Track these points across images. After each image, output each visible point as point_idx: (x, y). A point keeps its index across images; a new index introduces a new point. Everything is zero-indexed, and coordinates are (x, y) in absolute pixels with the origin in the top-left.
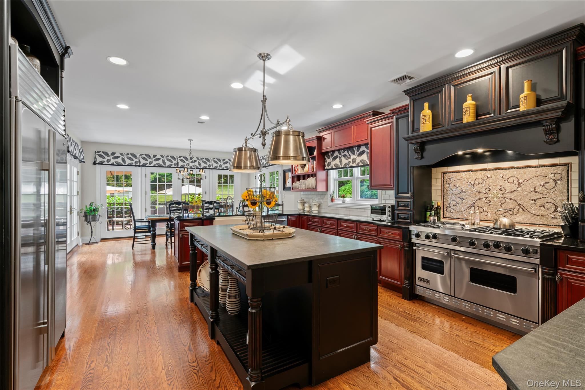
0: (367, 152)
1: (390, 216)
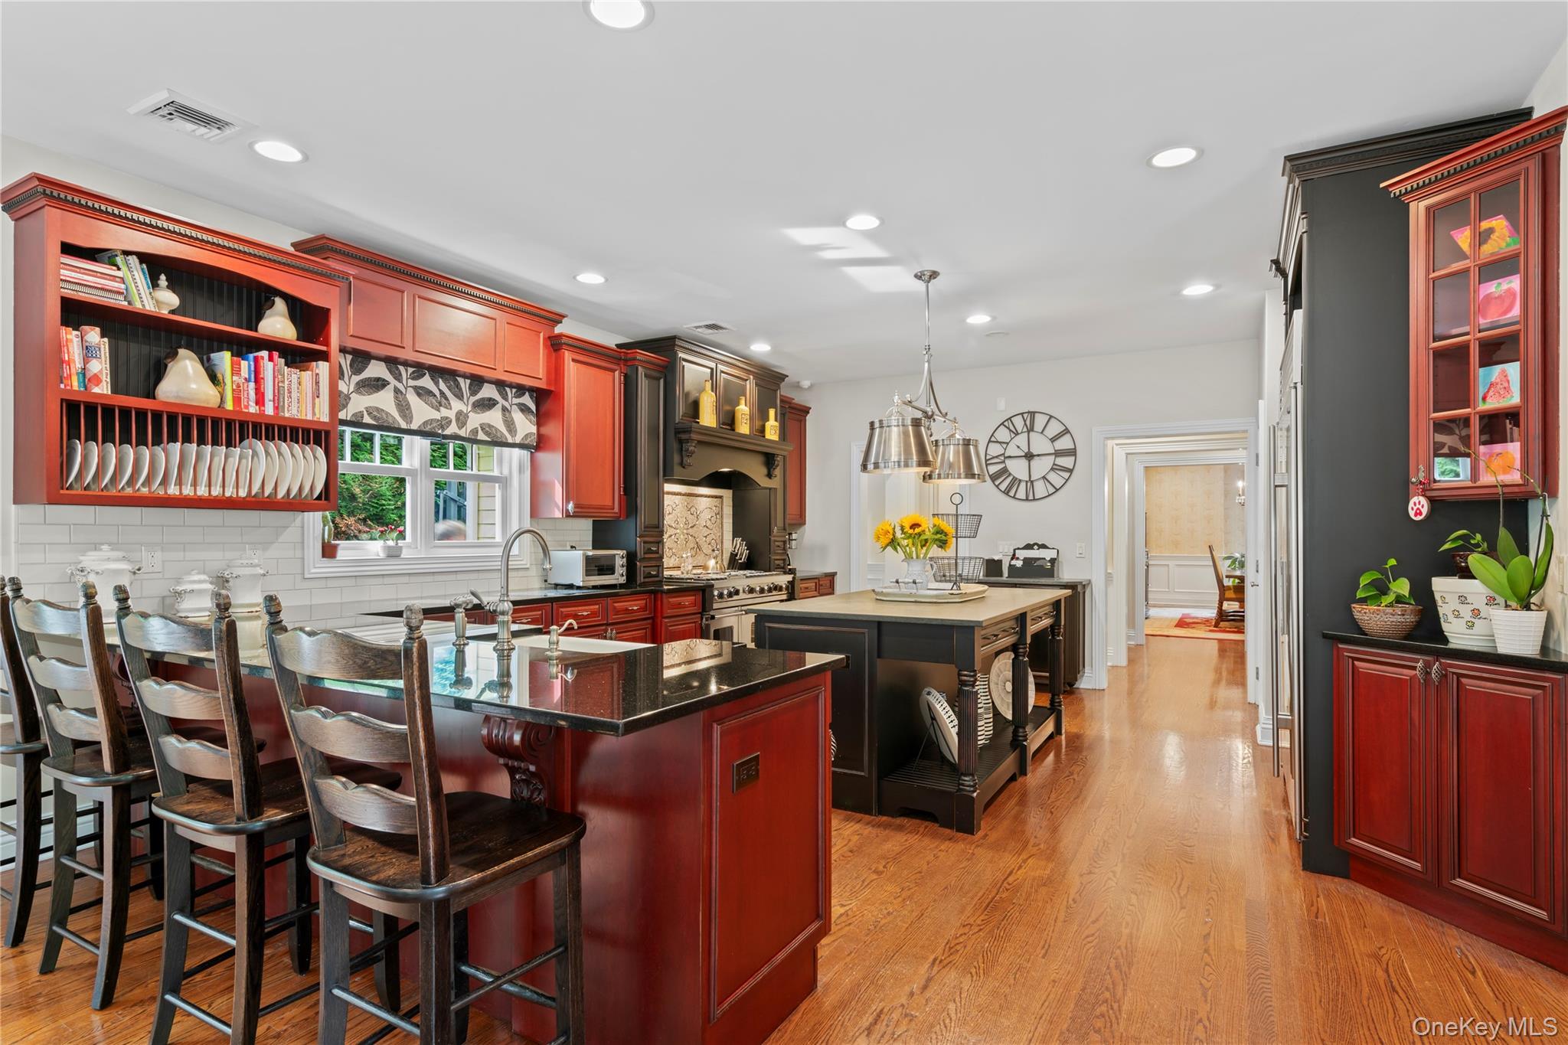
0: (503, 406)
1: (623, 566)
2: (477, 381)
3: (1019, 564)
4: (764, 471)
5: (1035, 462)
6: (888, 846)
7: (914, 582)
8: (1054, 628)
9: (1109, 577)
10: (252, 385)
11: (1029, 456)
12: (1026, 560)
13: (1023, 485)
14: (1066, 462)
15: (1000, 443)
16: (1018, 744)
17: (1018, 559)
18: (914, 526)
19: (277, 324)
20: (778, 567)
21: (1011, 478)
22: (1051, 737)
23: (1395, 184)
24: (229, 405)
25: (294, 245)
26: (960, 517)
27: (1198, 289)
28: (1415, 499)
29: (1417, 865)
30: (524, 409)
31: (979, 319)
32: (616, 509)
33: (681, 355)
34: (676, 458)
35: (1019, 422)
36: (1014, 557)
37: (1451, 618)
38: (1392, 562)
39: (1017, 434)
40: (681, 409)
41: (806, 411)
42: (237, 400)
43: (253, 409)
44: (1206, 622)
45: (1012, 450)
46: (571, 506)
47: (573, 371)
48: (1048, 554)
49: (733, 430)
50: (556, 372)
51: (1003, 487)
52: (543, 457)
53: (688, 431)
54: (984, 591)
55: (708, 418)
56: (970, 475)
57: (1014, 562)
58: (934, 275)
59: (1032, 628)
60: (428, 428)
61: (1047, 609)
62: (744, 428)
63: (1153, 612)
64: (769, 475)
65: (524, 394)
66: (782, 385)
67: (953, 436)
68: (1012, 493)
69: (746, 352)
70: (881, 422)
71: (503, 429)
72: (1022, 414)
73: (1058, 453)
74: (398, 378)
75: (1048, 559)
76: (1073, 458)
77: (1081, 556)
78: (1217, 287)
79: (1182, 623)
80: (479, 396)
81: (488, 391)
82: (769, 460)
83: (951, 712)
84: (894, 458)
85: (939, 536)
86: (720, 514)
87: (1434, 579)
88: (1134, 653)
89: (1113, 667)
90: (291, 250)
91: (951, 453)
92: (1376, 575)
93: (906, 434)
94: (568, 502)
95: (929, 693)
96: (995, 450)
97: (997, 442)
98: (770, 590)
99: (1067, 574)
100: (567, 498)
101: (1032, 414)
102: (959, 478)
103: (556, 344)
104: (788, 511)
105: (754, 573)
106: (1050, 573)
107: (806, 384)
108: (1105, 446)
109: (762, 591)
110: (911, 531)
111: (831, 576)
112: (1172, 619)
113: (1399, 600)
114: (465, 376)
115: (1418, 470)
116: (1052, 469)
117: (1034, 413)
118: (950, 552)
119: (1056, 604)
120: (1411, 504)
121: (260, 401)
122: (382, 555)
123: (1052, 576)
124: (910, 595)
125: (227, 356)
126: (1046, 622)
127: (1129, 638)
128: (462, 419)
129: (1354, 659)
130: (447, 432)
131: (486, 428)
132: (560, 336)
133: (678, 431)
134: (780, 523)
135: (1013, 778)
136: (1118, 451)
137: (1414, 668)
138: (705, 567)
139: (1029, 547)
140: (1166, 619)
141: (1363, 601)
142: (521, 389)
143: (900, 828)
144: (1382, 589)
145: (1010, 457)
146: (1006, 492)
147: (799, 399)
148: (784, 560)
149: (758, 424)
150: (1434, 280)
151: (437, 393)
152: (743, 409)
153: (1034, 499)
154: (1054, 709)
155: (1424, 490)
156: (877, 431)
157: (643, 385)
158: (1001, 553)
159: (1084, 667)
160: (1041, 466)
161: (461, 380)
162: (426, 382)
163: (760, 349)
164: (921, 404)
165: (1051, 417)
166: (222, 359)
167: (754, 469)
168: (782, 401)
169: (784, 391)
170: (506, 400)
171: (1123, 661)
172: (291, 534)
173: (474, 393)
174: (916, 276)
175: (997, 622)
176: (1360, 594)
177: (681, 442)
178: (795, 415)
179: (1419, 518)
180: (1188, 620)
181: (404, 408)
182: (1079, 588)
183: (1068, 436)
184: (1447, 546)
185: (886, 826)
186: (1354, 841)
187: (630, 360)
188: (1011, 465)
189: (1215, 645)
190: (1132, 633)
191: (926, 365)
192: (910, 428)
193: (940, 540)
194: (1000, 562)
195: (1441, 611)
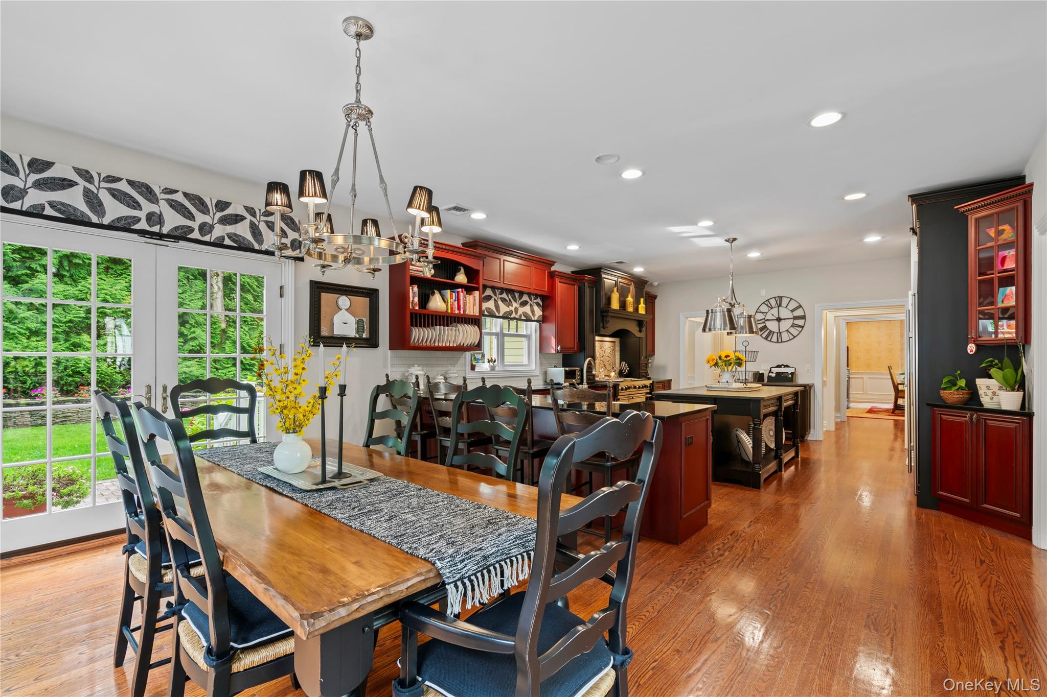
2: (521, 294)
3: (773, 375)
4: (638, 329)
5: (782, 323)
6: (722, 491)
7: (727, 382)
8: (795, 405)
9: (824, 383)
10: (456, 302)
11: (779, 320)
12: (777, 373)
13: (775, 334)
14: (800, 322)
15: (763, 313)
16: (778, 457)
17: (773, 373)
18: (726, 357)
19: (461, 278)
20: (644, 377)
21: (768, 331)
22: (793, 458)
23: (962, 207)
24: (449, 311)
25: (463, 244)
26: (747, 353)
27: (872, 239)
28: (970, 345)
29: (967, 500)
30: (538, 304)
31: (754, 255)
32: (576, 349)
33: (603, 276)
34: (601, 325)
35: (773, 302)
36: (770, 372)
37: (983, 396)
38: (959, 372)
39: (772, 308)
40: (603, 301)
41: (655, 297)
42: (452, 309)
43: (457, 312)
44: (887, 411)
45: (769, 317)
46: (559, 348)
47: (560, 287)
48: (789, 370)
49: (625, 310)
50: (552, 287)
51: (764, 336)
52: (545, 326)
53: (608, 312)
54: (759, 387)
55: (615, 305)
56: (751, 331)
57: (770, 374)
58: (735, 239)
59: (785, 404)
60: (505, 315)
61: (791, 396)
62: (630, 309)
63: (851, 405)
64: (640, 331)
65: (537, 298)
66: (646, 286)
67: (742, 313)
68: (769, 339)
69: (631, 272)
70: (712, 310)
71: (531, 314)
72: (775, 298)
73: (795, 318)
74: (495, 295)
75: (790, 373)
76: (804, 320)
77: (808, 371)
78: (883, 237)
79: (871, 411)
80: (522, 300)
81: (525, 298)
82: (640, 324)
83: (748, 438)
84: (719, 327)
85: (738, 361)
86: (614, 350)
87: (977, 379)
88: (839, 426)
89: (826, 431)
90: (461, 246)
91: (742, 322)
92: (950, 378)
93: (724, 315)
94: (558, 346)
95: (737, 430)
96: (759, 316)
97: (761, 312)
98: (643, 387)
99: (801, 380)
100: (558, 344)
101: (781, 298)
102: (746, 333)
103: (552, 275)
104: (648, 349)
105: (633, 379)
106: (791, 380)
107: (656, 284)
108: (822, 312)
109: (639, 387)
110: (725, 359)
111: (669, 381)
112: (865, 409)
113: (961, 388)
114: (517, 292)
115: (972, 332)
116: (792, 326)
117: (782, 297)
118: (743, 369)
119: (796, 394)
120: (969, 347)
121: (459, 309)
122: (489, 369)
123: (792, 381)
124: (725, 388)
125: (449, 291)
126: (791, 402)
127: (836, 417)
128: (516, 310)
129: (941, 414)
130: (512, 317)
131: (525, 314)
132: (555, 271)
133: (602, 312)
134: (644, 354)
135: (775, 472)
136: (830, 316)
137: (966, 417)
138: (609, 376)
139: (779, 366)
140: (860, 409)
141: (945, 389)
142: (537, 296)
143: (726, 486)
144: (953, 383)
145: (768, 320)
146: (766, 338)
147: (653, 291)
148: (646, 373)
149: (635, 306)
150: (979, 250)
151: (508, 300)
152: (630, 299)
153: (782, 342)
154: (795, 446)
155: (974, 341)
156: (710, 314)
157: (587, 290)
158: (763, 369)
159: (810, 428)
160: (785, 325)
161: (516, 293)
162: (504, 296)
163: (638, 270)
164: (729, 300)
165: (791, 299)
166: (447, 293)
167: (633, 328)
168: (646, 294)
169: (647, 289)
170: (531, 301)
171: (833, 428)
172: (461, 361)
173: (520, 299)
174: (726, 240)
175: (770, 399)
176: (943, 386)
177: (603, 317)
178: (651, 300)
179: (972, 353)
180: (875, 410)
181: (497, 307)
182: (807, 388)
183: (801, 309)
184: (983, 365)
185: (719, 485)
186: (941, 493)
187: (581, 280)
188: (768, 324)
189: (892, 423)
190: (838, 414)
191: (731, 282)
192: (726, 313)
193: (738, 363)
194: (763, 374)
195: (980, 393)
